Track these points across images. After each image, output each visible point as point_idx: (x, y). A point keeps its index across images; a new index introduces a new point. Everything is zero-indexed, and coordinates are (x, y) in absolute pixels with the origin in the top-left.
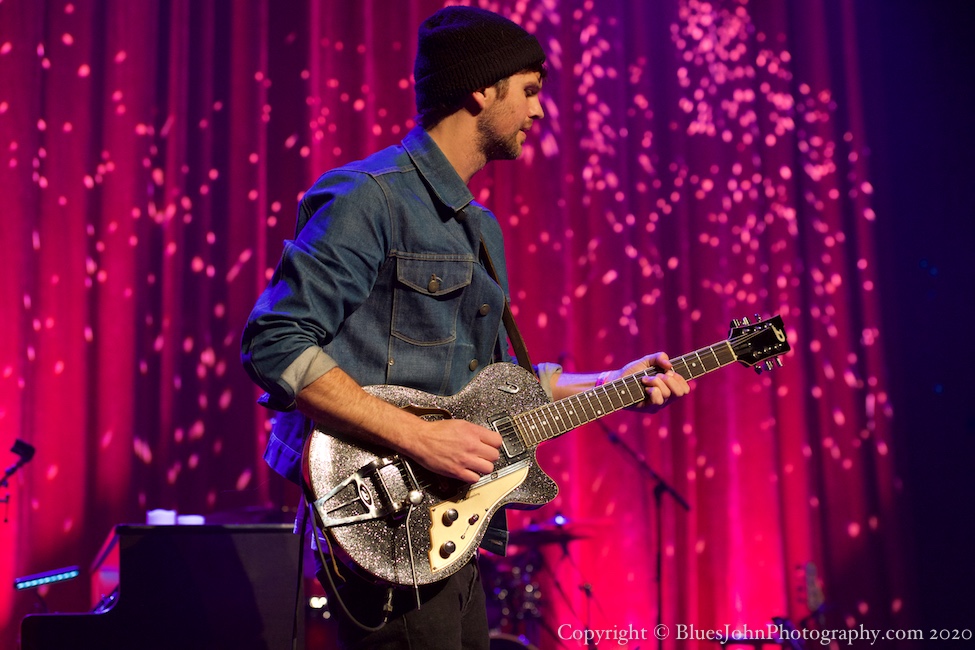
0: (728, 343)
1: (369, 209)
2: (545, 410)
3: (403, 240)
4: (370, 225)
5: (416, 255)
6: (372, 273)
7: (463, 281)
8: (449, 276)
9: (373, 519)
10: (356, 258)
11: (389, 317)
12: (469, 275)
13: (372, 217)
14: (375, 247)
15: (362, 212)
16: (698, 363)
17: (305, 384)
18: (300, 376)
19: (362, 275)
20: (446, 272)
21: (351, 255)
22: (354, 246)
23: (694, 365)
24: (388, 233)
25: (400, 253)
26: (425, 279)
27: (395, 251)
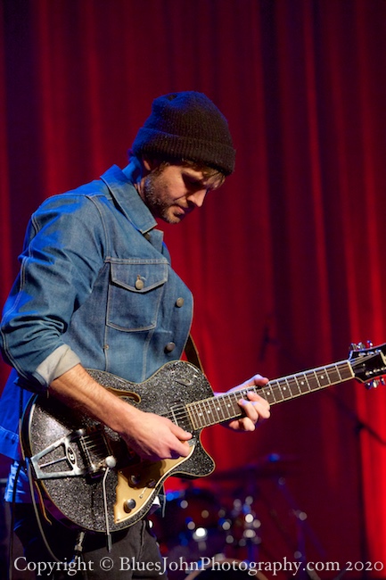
0: (349, 363)
1: (89, 223)
2: (210, 402)
3: (115, 249)
4: (91, 236)
5: (125, 261)
6: (92, 275)
7: (161, 279)
8: (150, 276)
9: (76, 476)
10: (81, 261)
11: (104, 311)
12: (165, 275)
13: (92, 230)
14: (95, 253)
15: (85, 226)
16: (325, 376)
17: (55, 377)
18: (51, 370)
19: (85, 274)
20: (147, 273)
21: (77, 258)
22: (79, 251)
23: (322, 377)
24: (104, 242)
25: (114, 259)
26: (133, 279)
27: (109, 258)
